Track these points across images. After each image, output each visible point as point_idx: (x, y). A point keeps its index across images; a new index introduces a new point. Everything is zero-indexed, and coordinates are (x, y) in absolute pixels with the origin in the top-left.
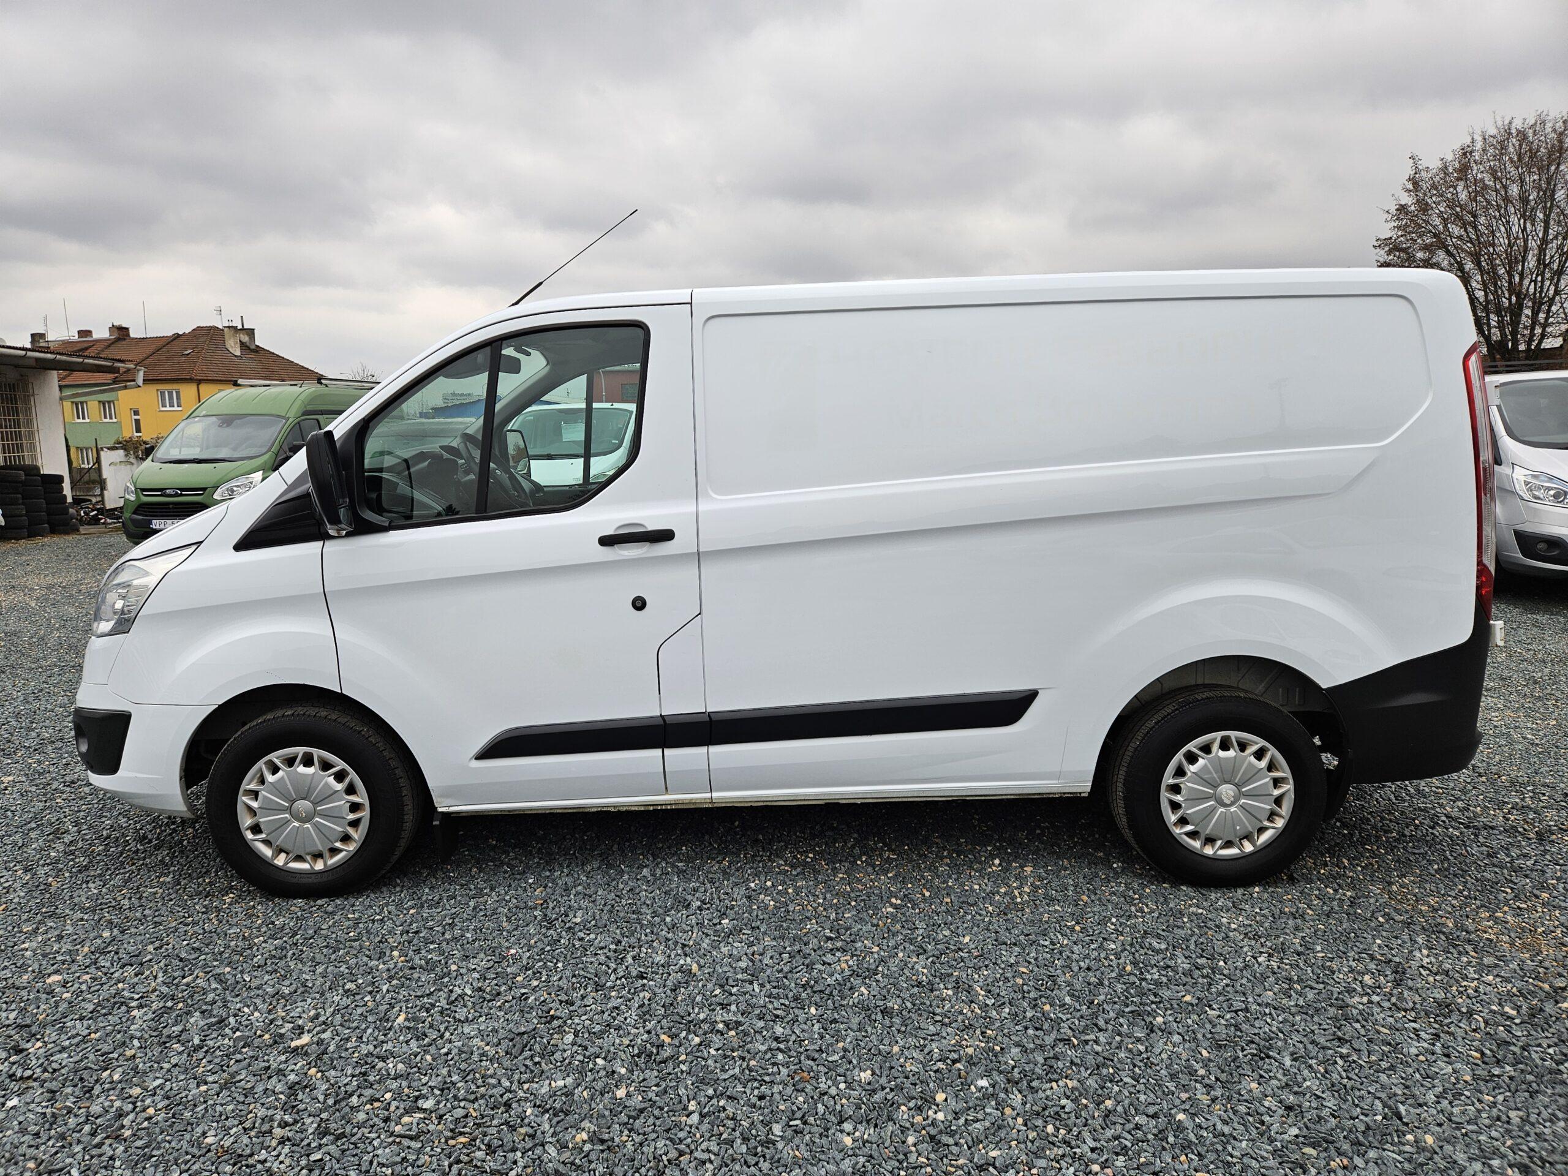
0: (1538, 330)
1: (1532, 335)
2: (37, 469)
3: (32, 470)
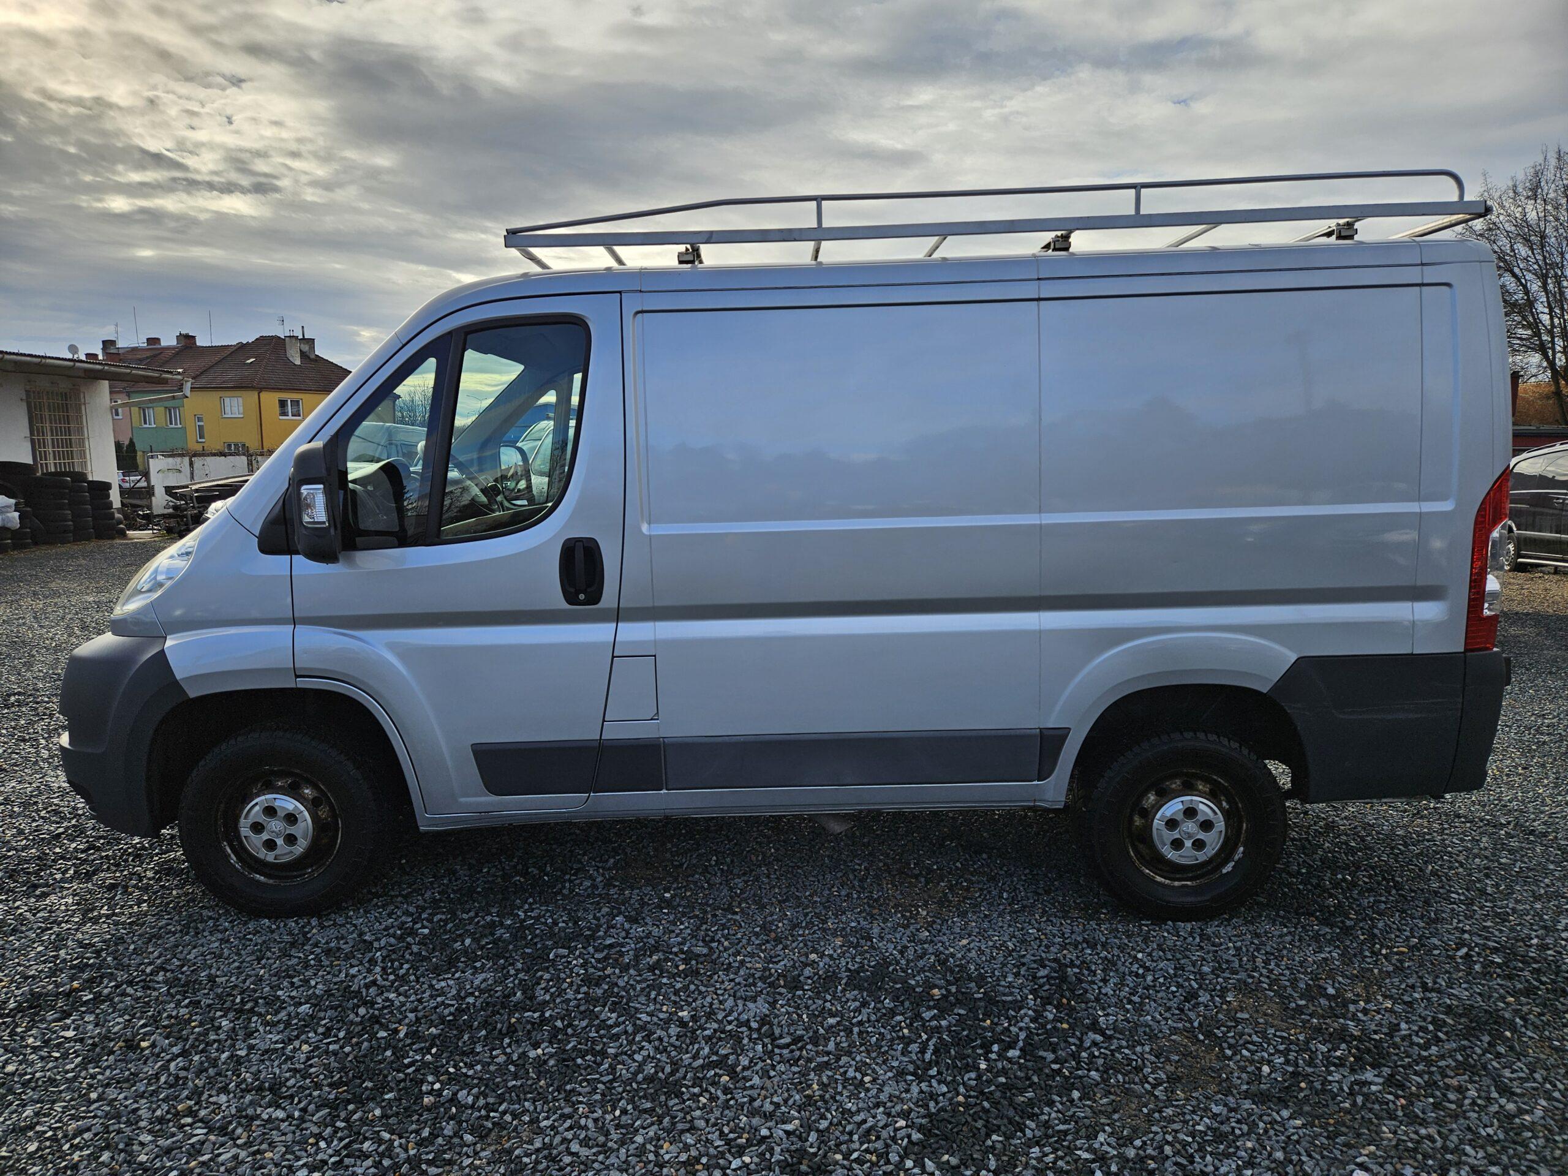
2: (86, 475)
3: (81, 477)
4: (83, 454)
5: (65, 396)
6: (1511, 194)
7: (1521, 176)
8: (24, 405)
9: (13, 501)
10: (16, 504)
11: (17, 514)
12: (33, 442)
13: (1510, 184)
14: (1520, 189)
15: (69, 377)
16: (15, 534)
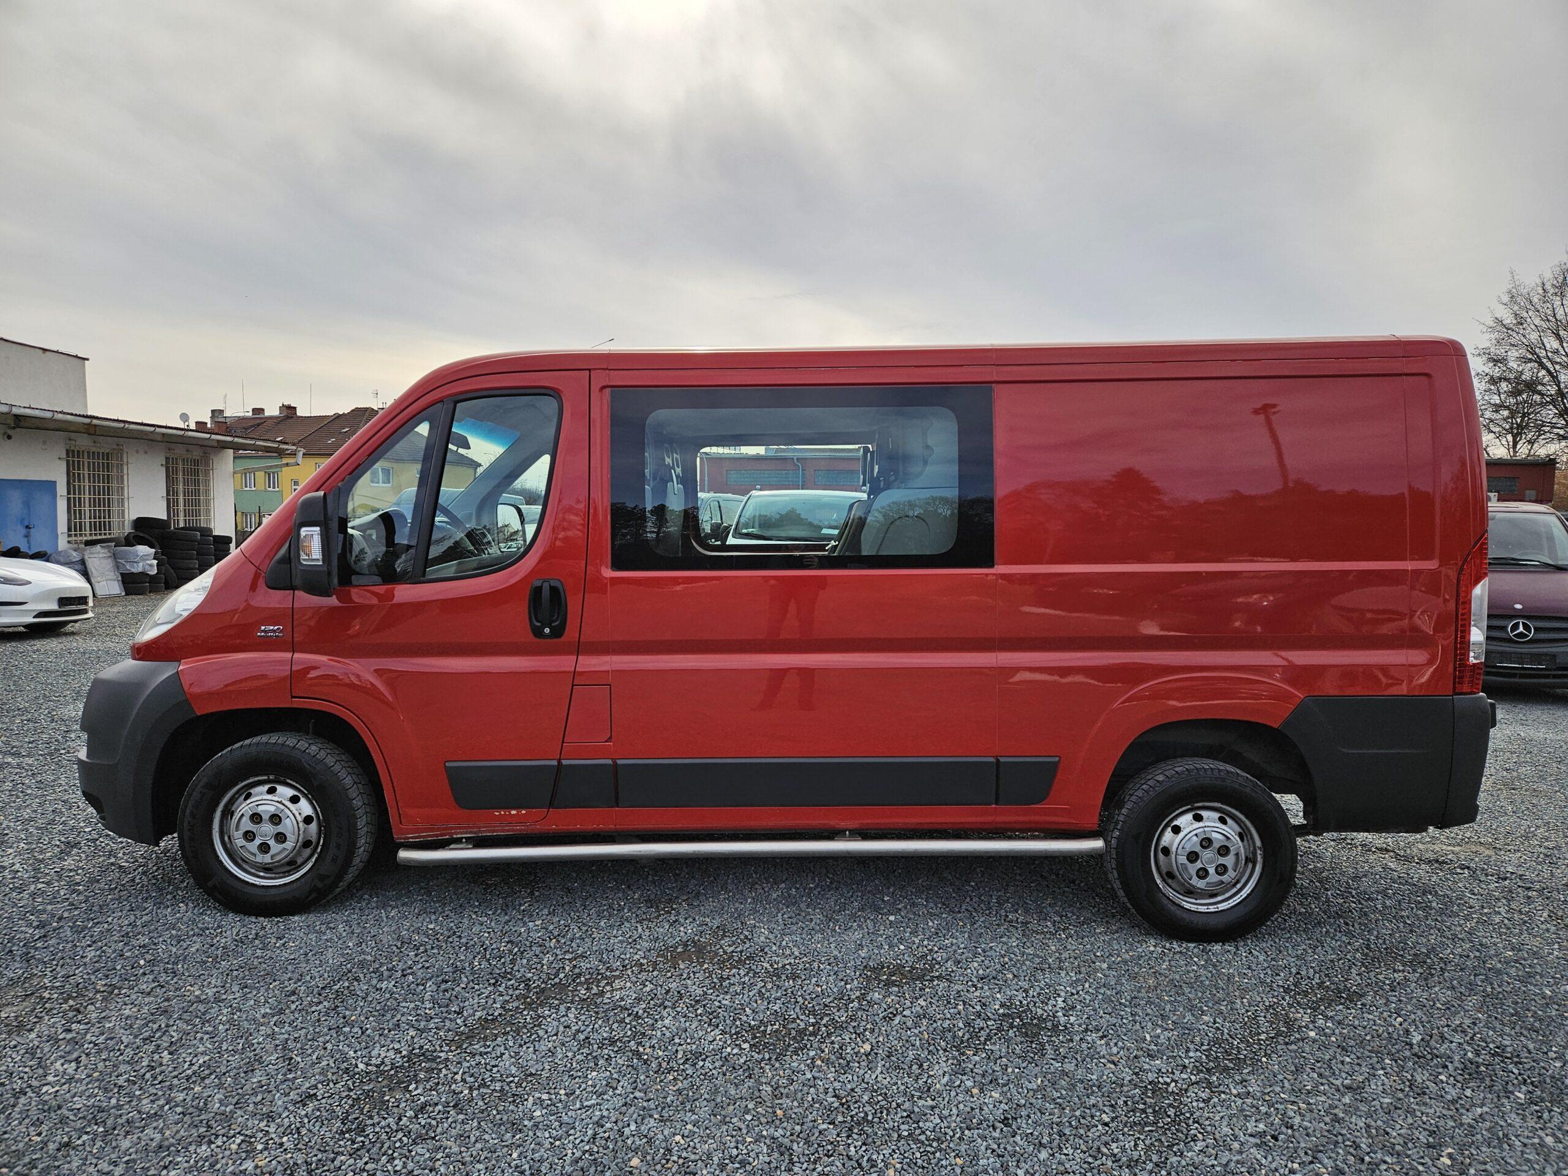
2: (210, 530)
3: (206, 532)
4: (208, 511)
5: (196, 462)
6: (1541, 291)
7: (1548, 275)
8: (164, 469)
9: (153, 550)
10: (156, 553)
11: (155, 562)
12: (168, 501)
13: (1539, 281)
14: (1548, 286)
15: (201, 446)
16: (152, 579)
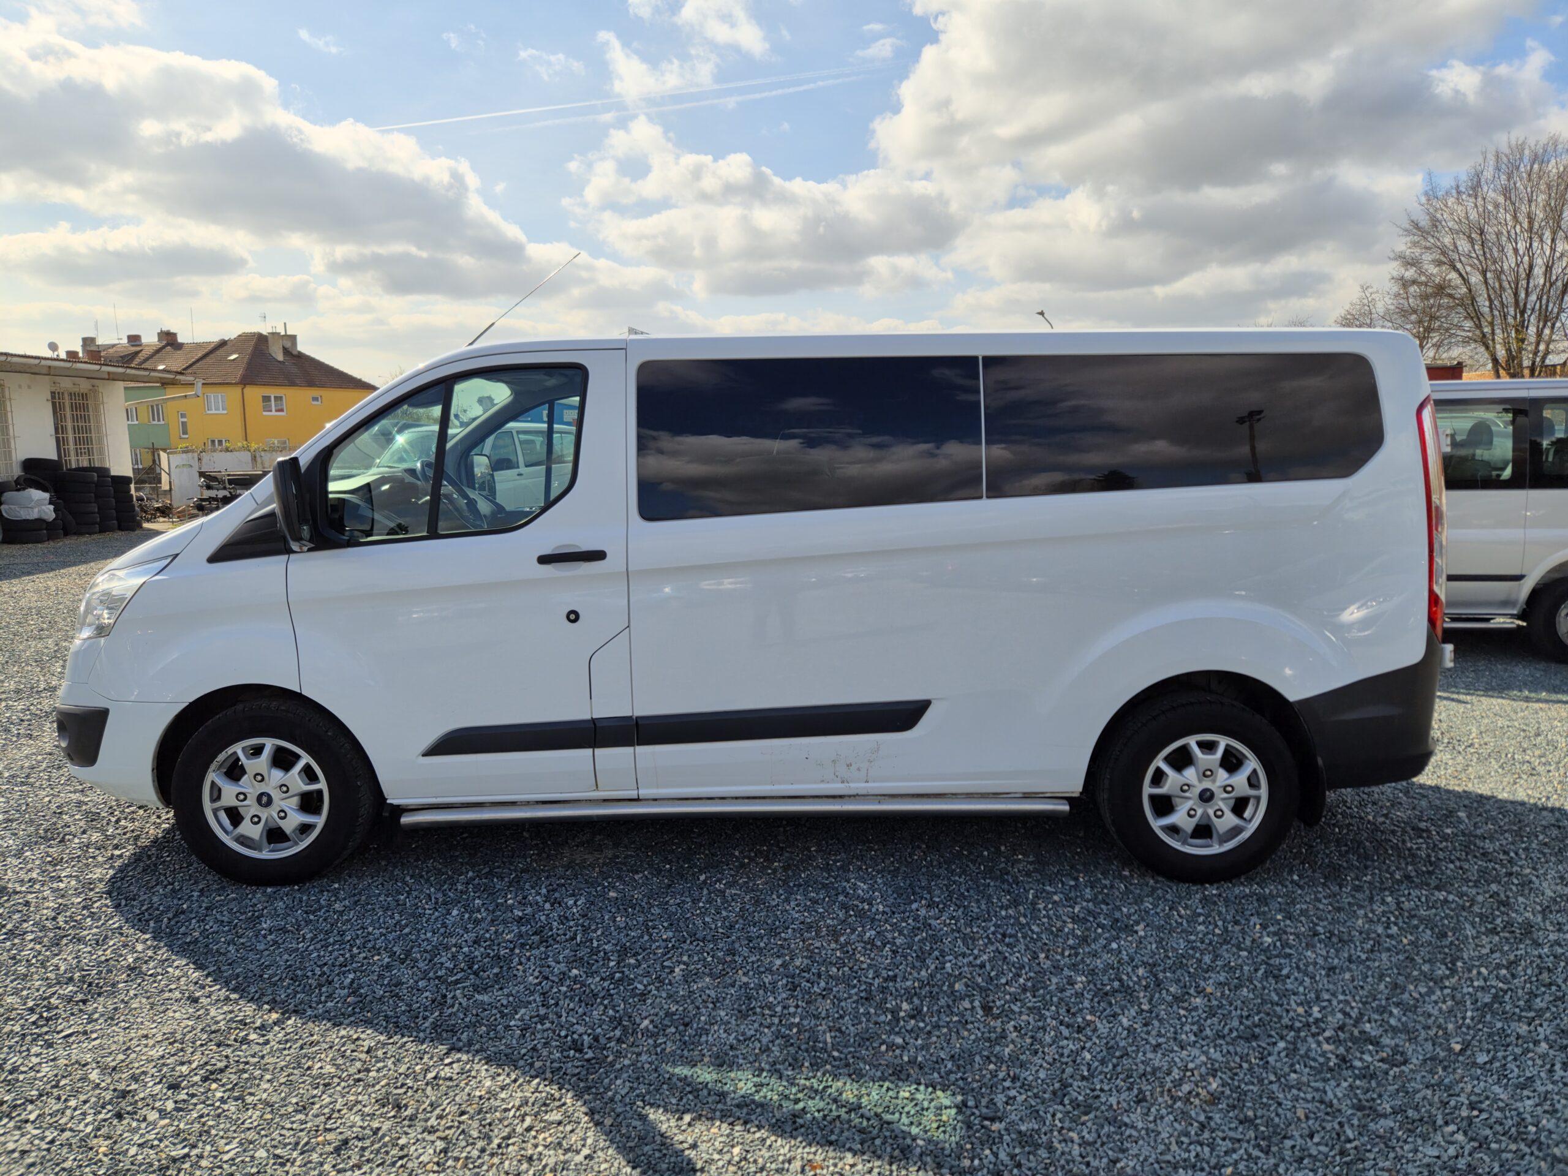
0: (1542, 347)
1: (1536, 353)
2: (107, 470)
3: (103, 472)
4: (101, 452)
5: (84, 396)
8: (50, 405)
9: (47, 495)
10: (51, 497)
11: (52, 507)
12: (58, 440)
15: (89, 378)
16: (50, 525)
